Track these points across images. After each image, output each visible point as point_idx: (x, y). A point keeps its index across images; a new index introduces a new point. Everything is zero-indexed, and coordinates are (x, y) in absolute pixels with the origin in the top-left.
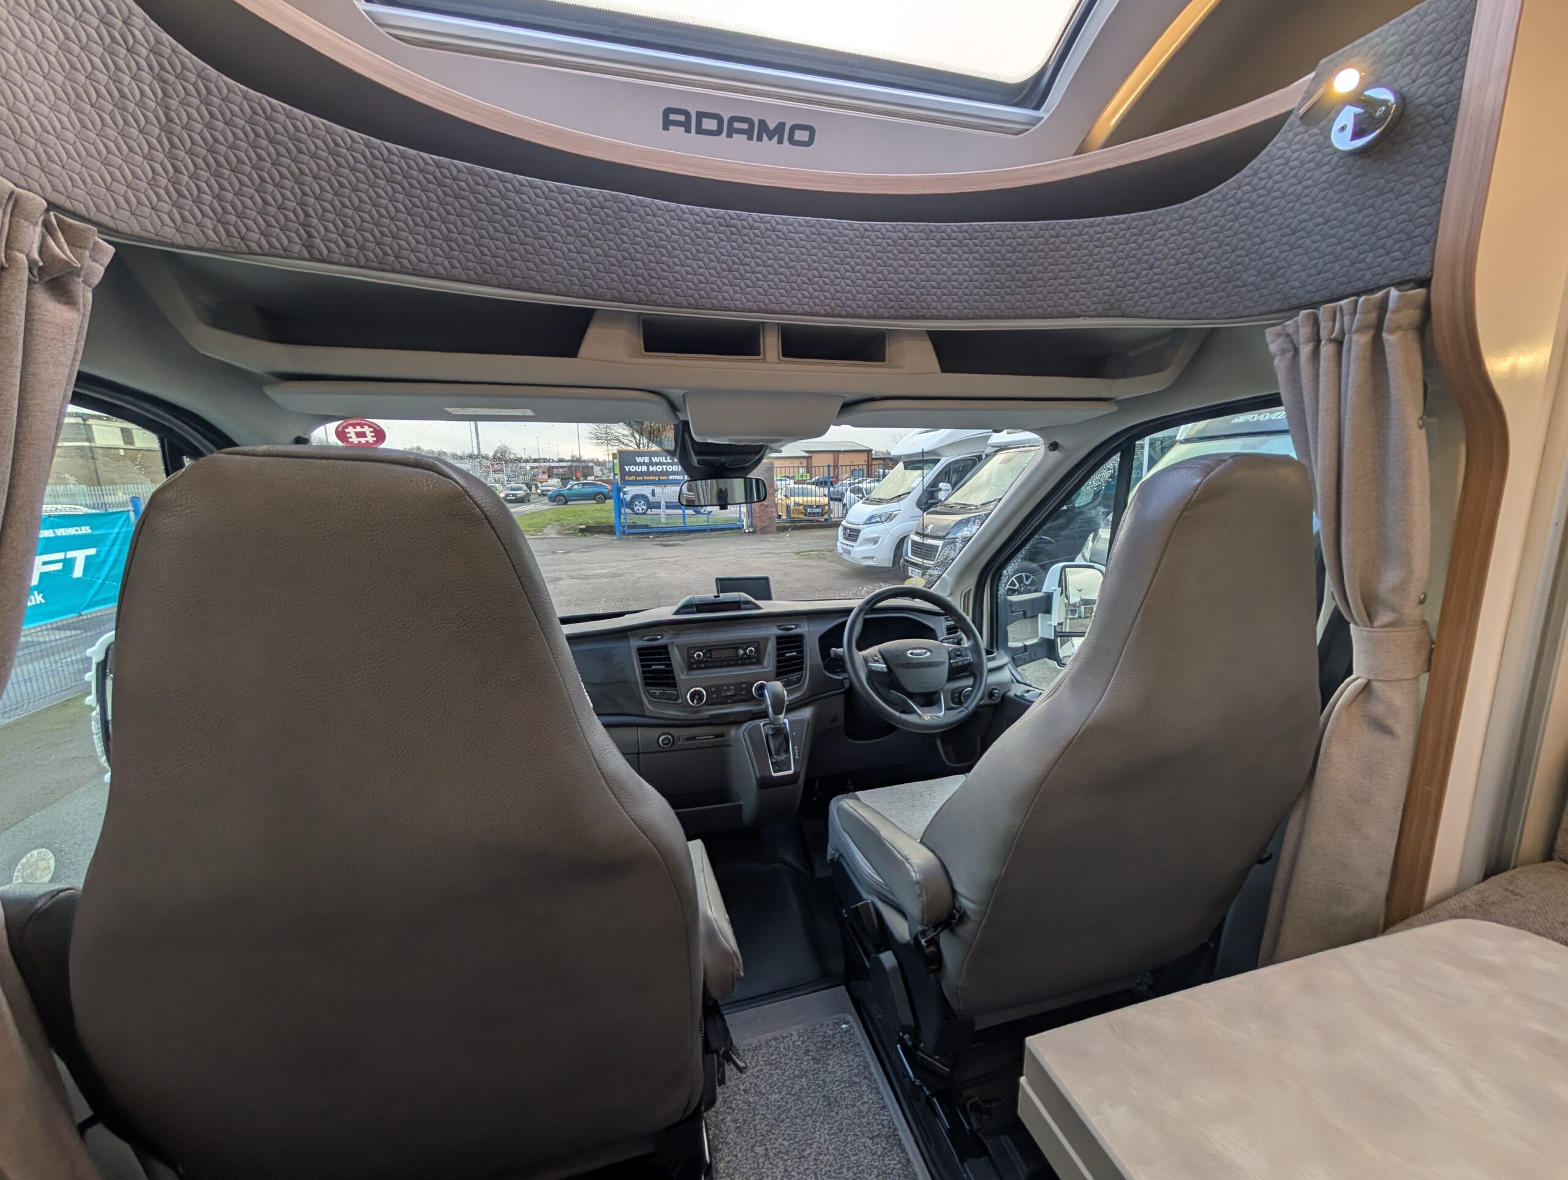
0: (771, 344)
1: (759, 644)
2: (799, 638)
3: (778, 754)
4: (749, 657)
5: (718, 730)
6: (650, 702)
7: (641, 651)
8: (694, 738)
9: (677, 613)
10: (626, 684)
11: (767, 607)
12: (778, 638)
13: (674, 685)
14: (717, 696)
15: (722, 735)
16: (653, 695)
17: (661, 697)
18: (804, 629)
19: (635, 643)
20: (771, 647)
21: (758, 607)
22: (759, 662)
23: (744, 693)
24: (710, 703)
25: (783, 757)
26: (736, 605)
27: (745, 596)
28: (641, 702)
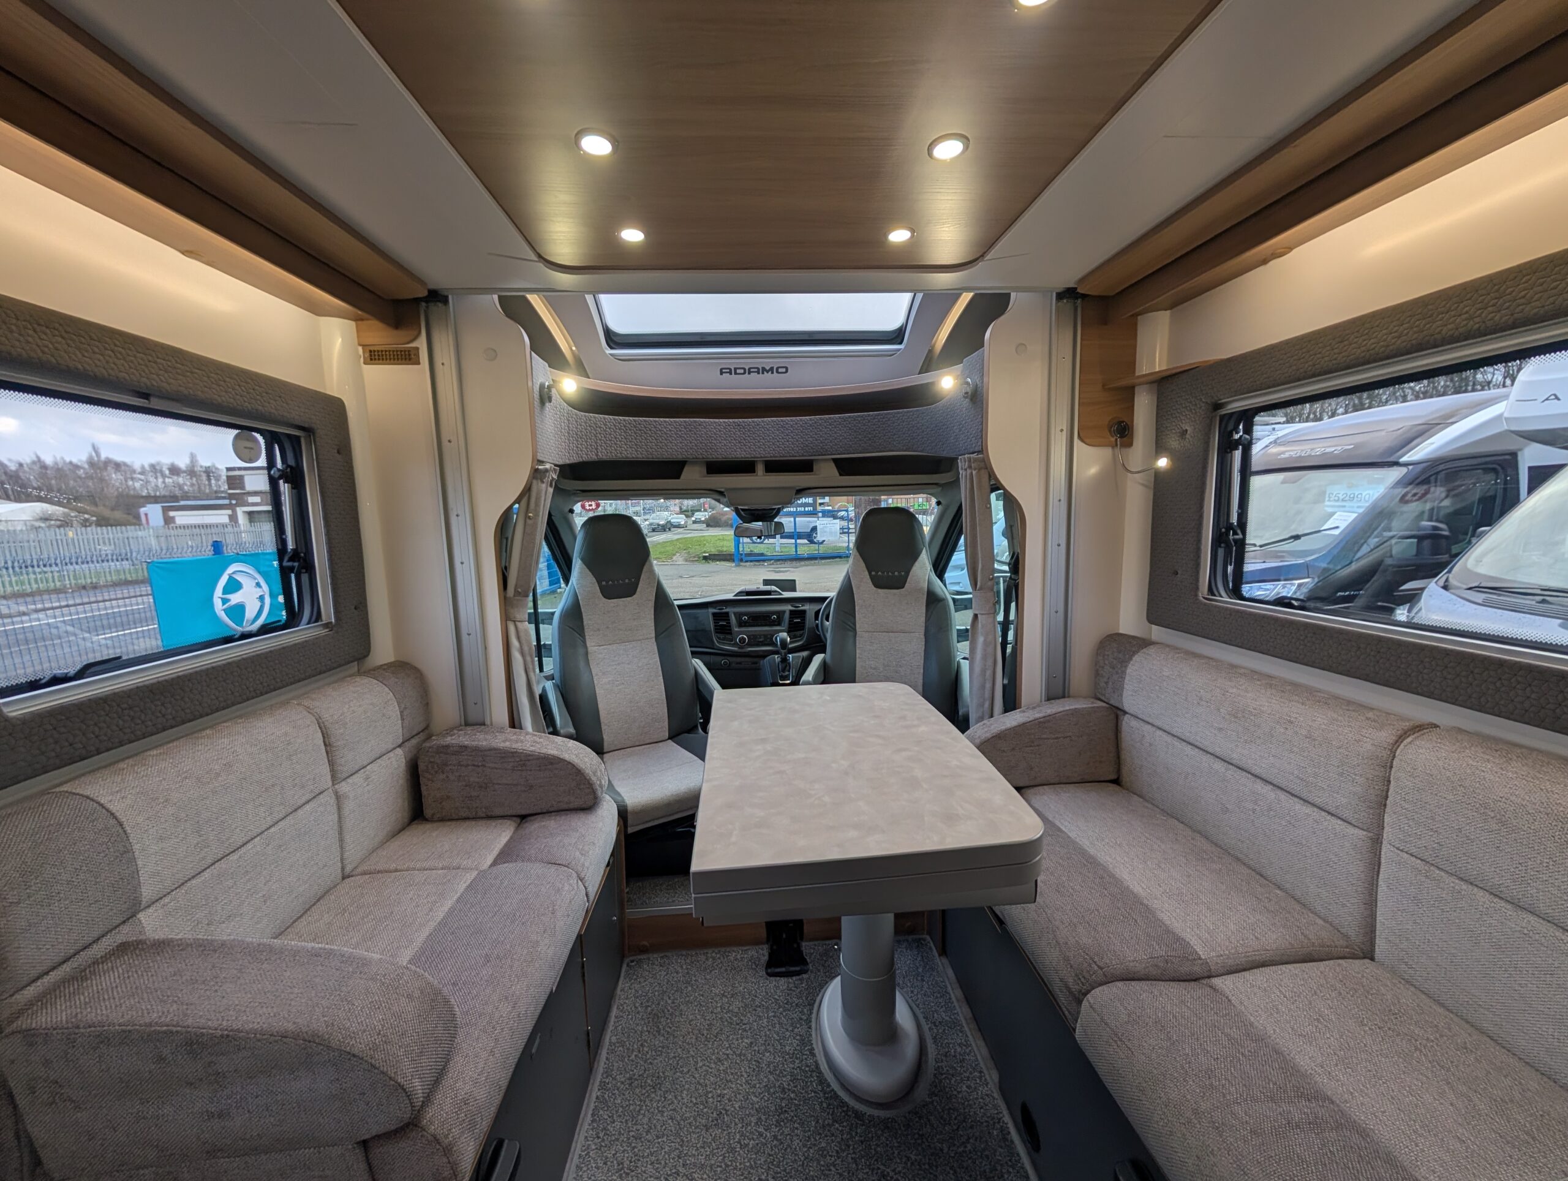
0: (760, 468)
1: (780, 614)
2: (804, 612)
3: (784, 671)
4: (774, 621)
5: (755, 660)
6: (718, 642)
7: (714, 614)
8: (740, 663)
9: (735, 596)
10: (705, 632)
11: (787, 595)
12: (791, 611)
13: (731, 634)
14: (754, 640)
15: (756, 663)
16: (719, 638)
17: (724, 639)
18: (807, 607)
19: (711, 610)
20: (787, 616)
21: (781, 594)
22: (779, 624)
23: (769, 640)
24: (750, 645)
25: (787, 673)
26: (768, 593)
27: (774, 588)
28: (713, 642)
